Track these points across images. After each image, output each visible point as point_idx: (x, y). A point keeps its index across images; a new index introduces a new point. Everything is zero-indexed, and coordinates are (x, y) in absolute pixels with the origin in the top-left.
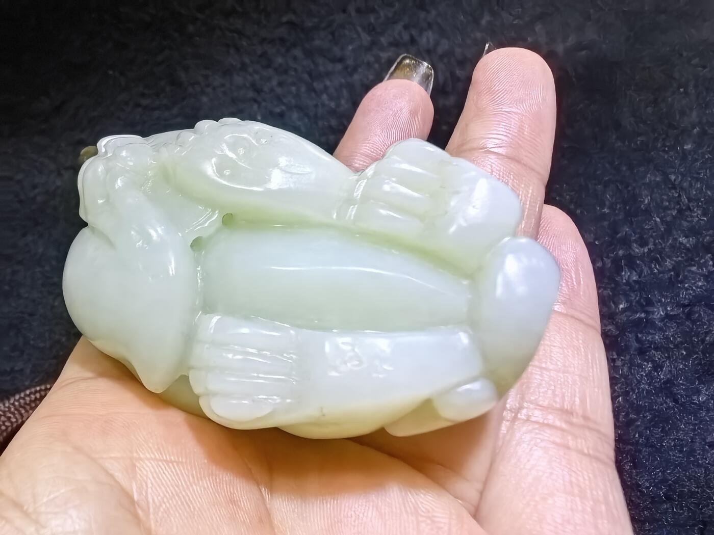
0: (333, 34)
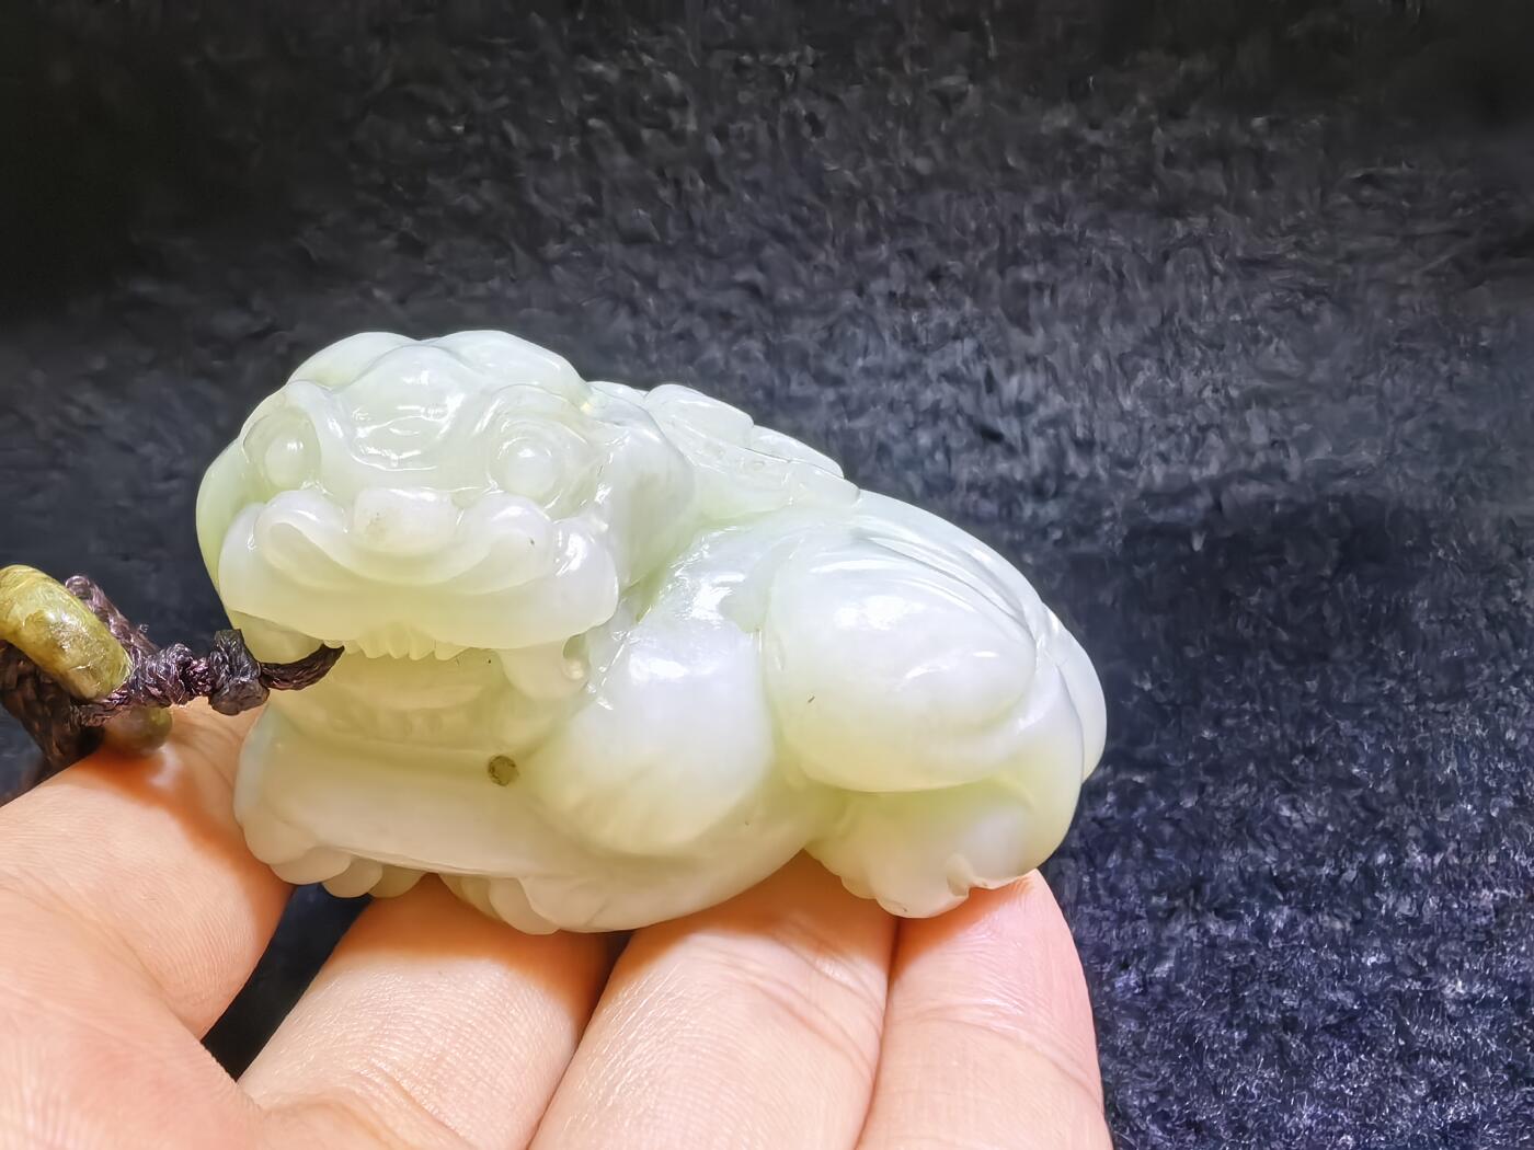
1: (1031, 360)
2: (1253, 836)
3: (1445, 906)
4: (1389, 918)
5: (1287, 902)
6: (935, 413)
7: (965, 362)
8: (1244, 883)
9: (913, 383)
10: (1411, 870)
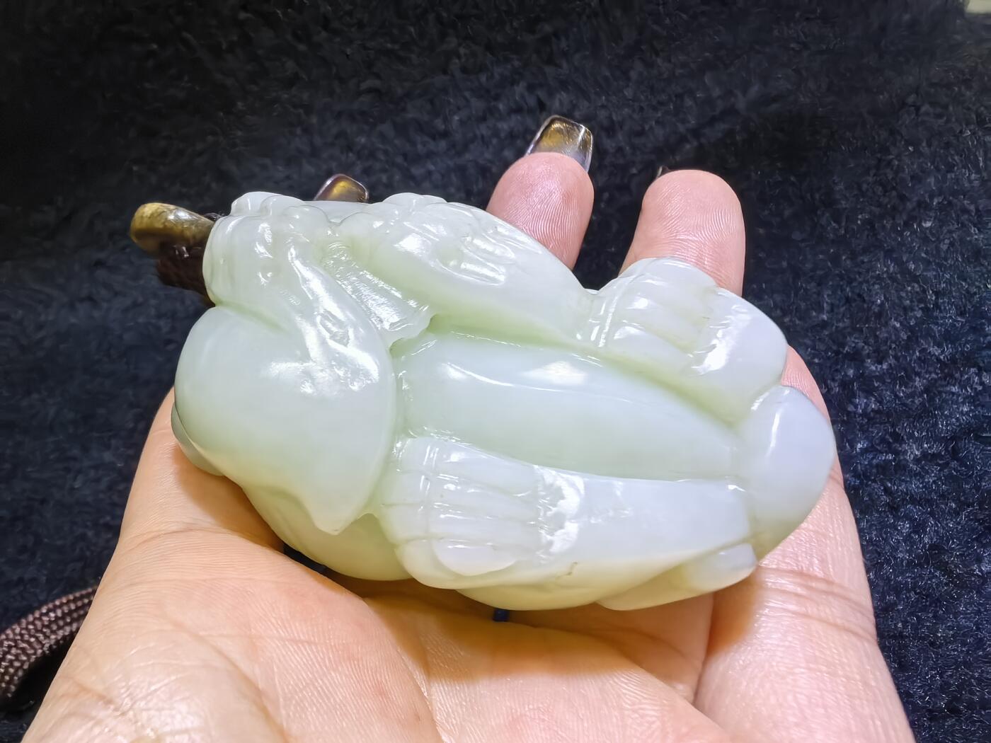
0: (432, 102)
4: (864, 414)
7: (522, 97)
9: (493, 121)
10: (871, 377)
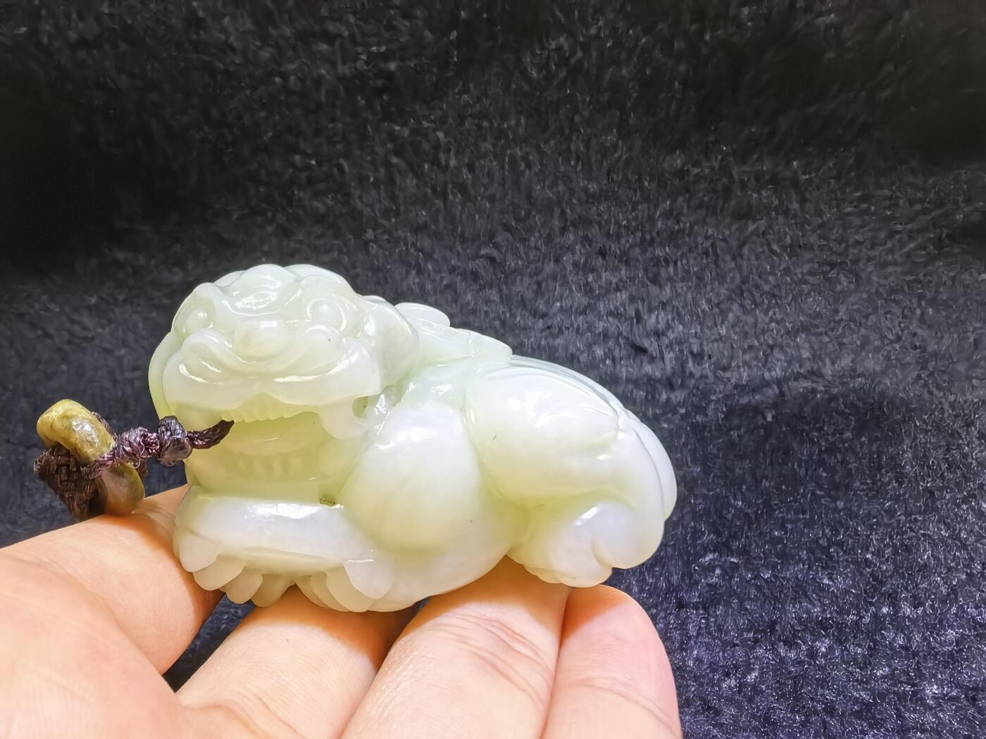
1: (663, 305)
2: (807, 596)
3: (925, 638)
5: (827, 636)
6: (606, 336)
7: (623, 305)
8: (801, 623)
9: (591, 317)
10: (904, 617)
